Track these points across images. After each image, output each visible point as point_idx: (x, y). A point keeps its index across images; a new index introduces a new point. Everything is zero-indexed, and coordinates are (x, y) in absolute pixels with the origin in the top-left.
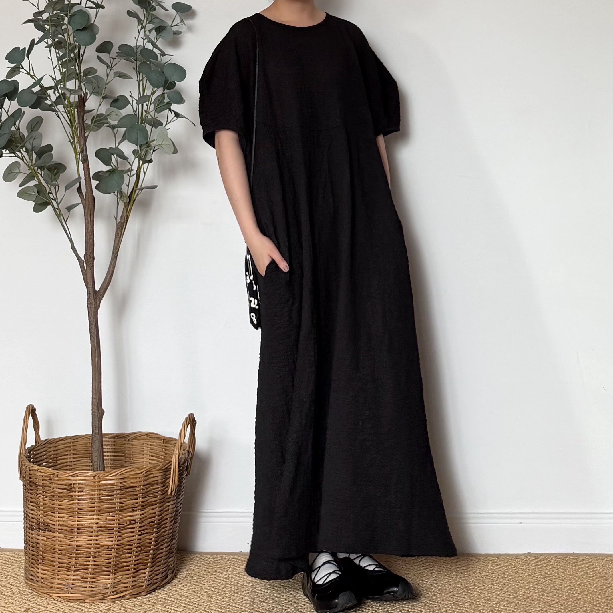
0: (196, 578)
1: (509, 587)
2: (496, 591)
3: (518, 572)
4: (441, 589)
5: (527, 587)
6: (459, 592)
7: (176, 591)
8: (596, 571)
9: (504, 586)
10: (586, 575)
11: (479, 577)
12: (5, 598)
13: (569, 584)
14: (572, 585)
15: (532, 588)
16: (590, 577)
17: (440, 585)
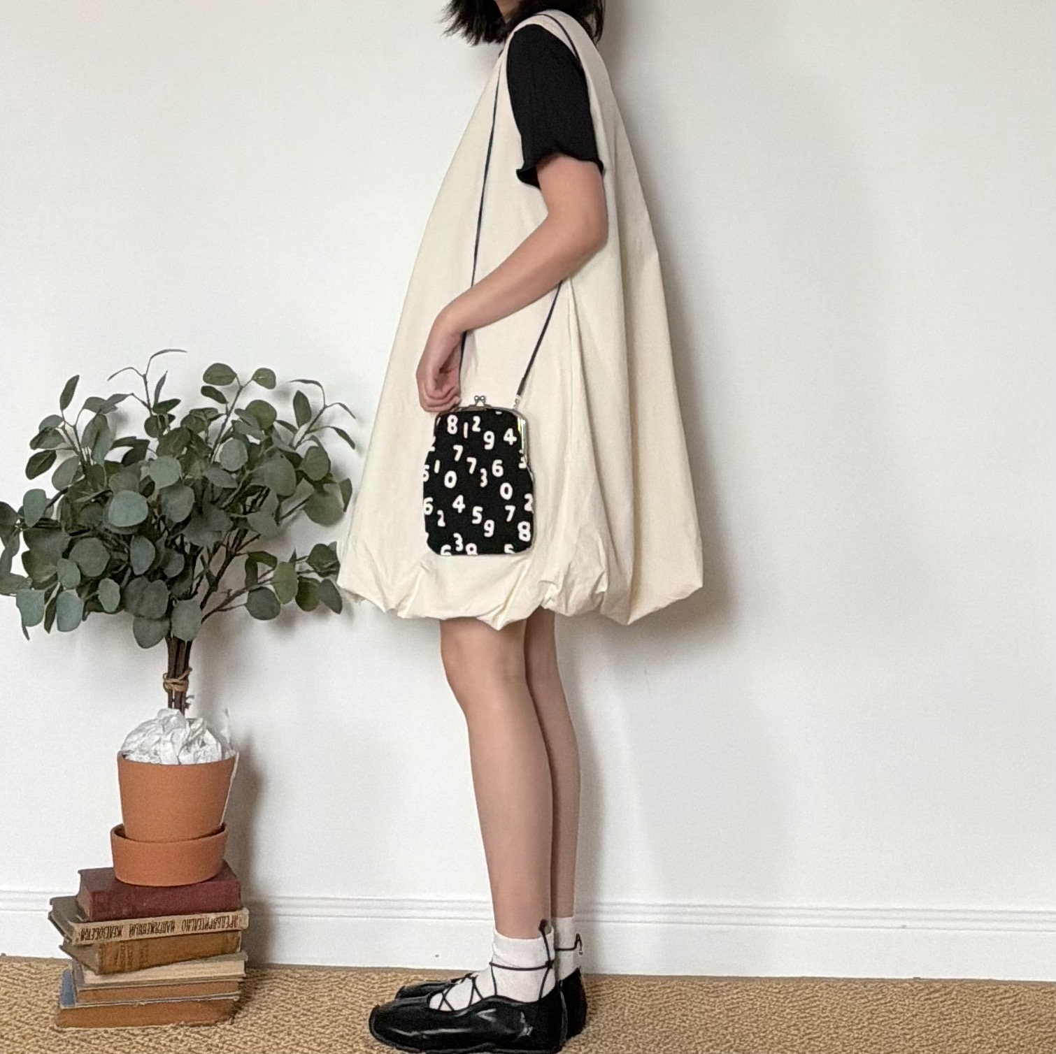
0: (345, 1012)
1: (878, 1036)
2: (857, 1042)
3: (894, 1010)
4: (764, 1037)
5: (908, 1037)
6: (795, 1043)
7: (311, 1035)
8: (1025, 1010)
9: (871, 1034)
10: (1006, 1019)
11: (827, 1017)
12: (9, 1045)
13: (977, 1033)
14: (983, 1034)
15: (917, 1039)
16: (1014, 1021)
17: (764, 1030)
